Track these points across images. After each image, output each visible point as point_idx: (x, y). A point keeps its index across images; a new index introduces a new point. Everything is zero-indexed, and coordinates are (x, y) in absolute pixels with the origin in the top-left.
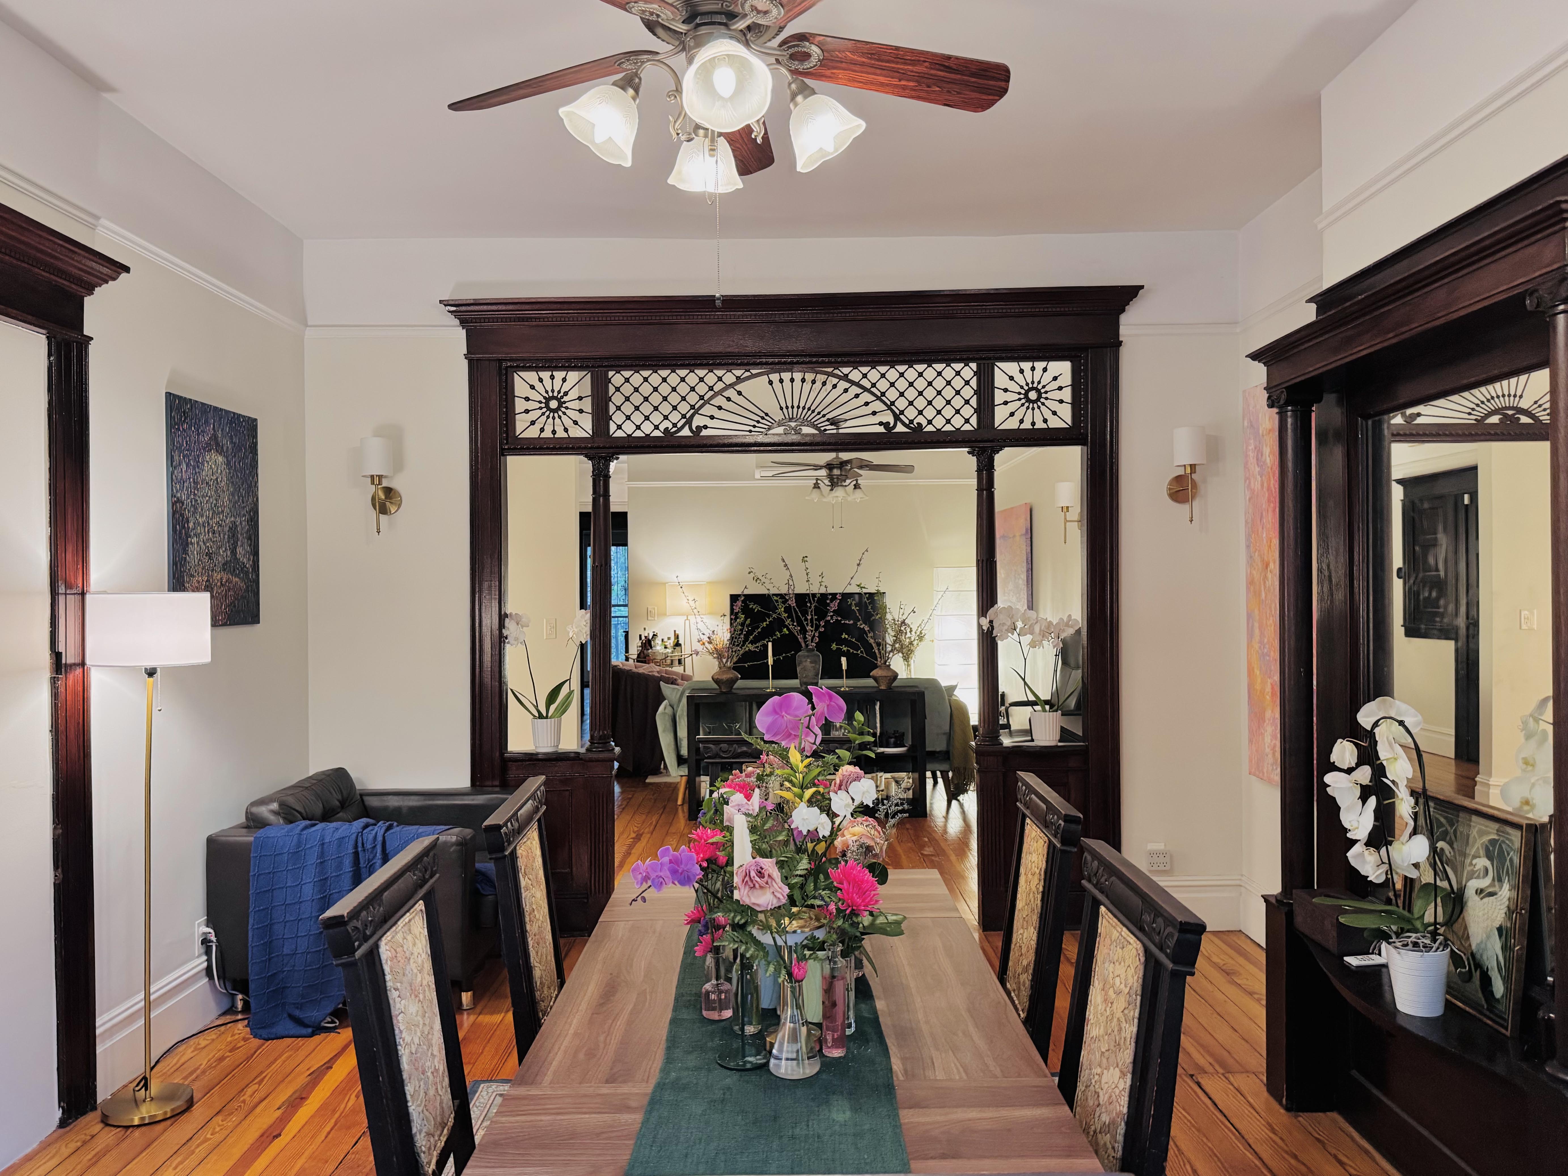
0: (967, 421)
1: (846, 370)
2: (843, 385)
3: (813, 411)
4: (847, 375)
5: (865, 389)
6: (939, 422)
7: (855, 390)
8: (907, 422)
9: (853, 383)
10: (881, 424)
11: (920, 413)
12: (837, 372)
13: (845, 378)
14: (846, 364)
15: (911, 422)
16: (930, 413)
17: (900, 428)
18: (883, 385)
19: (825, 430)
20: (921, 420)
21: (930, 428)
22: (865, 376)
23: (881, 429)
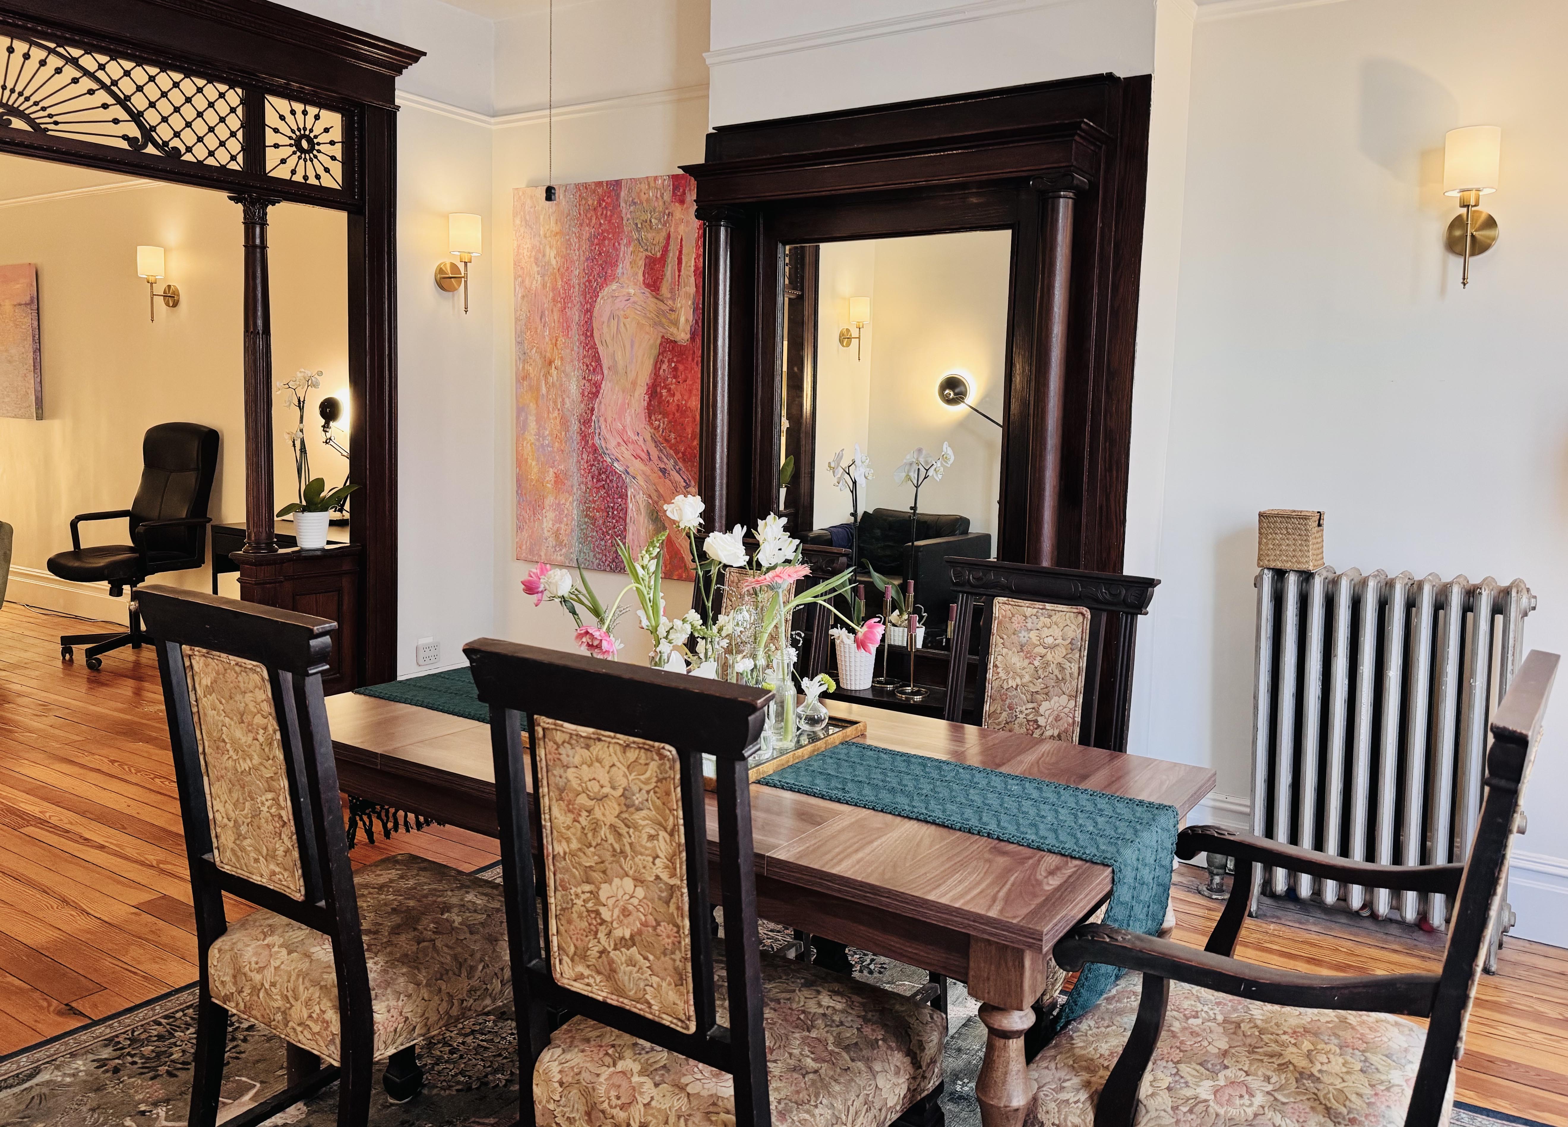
0: (233, 158)
1: (75, 52)
2: (70, 72)
3: (27, 99)
4: (77, 59)
5: (103, 86)
6: (200, 152)
7: (87, 83)
8: (160, 142)
9: (86, 73)
10: (125, 137)
11: (177, 135)
12: (60, 50)
13: (74, 62)
14: (76, 45)
15: (166, 144)
16: (189, 137)
17: (150, 149)
18: (126, 87)
19: (49, 130)
20: (175, 143)
21: (188, 157)
22: (102, 67)
23: (124, 145)
